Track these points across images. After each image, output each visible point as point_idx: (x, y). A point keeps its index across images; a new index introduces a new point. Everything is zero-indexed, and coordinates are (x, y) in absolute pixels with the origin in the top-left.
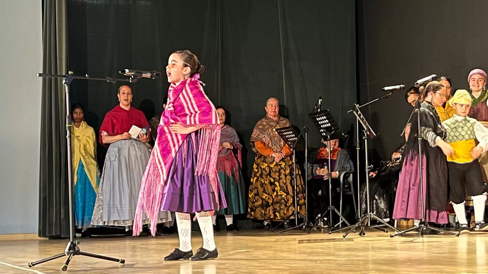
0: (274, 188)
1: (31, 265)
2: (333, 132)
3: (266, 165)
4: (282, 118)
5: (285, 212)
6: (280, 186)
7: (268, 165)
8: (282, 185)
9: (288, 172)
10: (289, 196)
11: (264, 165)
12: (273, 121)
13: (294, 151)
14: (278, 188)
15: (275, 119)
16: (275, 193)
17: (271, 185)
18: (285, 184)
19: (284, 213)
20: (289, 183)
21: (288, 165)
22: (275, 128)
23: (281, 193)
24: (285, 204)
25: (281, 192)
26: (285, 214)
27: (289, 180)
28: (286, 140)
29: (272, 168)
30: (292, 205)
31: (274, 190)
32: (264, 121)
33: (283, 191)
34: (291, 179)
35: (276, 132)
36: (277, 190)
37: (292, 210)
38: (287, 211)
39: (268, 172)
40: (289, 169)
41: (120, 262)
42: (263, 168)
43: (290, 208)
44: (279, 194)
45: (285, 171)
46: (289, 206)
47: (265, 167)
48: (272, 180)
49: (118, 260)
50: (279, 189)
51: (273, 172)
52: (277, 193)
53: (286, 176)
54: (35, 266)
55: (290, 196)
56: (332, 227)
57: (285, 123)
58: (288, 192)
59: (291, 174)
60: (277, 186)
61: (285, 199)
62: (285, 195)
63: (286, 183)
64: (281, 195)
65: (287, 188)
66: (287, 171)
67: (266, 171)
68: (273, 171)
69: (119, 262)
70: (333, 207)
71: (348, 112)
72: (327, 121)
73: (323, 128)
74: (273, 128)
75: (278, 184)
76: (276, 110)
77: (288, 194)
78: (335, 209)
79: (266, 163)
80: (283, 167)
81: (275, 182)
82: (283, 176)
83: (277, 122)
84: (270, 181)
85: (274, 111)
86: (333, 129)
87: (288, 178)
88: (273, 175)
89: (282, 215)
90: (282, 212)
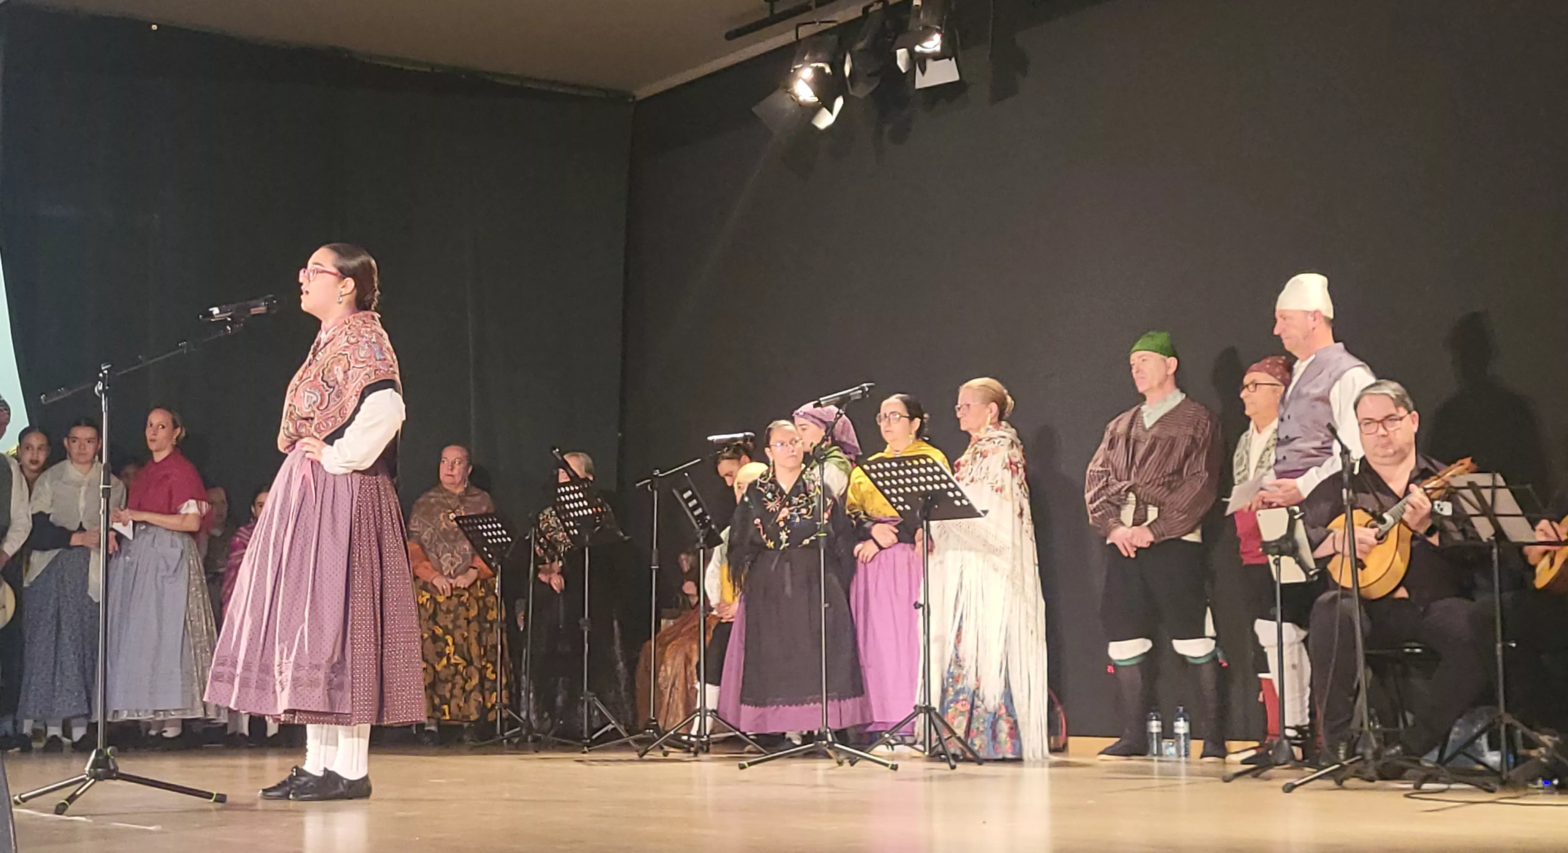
0: (443, 649)
1: (19, 801)
2: (598, 528)
3: (428, 596)
4: (475, 491)
5: (462, 704)
6: (454, 643)
7: (431, 597)
8: (459, 640)
9: (473, 613)
10: (472, 668)
11: (423, 597)
12: (452, 495)
13: (499, 567)
14: (450, 649)
15: (459, 490)
16: (444, 661)
17: (434, 642)
18: (465, 639)
19: (458, 705)
20: (476, 638)
21: (475, 598)
22: (454, 512)
23: (455, 659)
24: (462, 685)
25: (456, 657)
26: (460, 708)
27: (475, 631)
28: (478, 543)
29: (439, 603)
30: (478, 688)
31: (440, 655)
32: (432, 497)
33: (461, 655)
34: (478, 630)
35: (455, 523)
36: (449, 654)
37: (475, 700)
38: (465, 701)
39: (431, 611)
40: (476, 607)
41: (216, 801)
42: (420, 602)
43: (473, 694)
44: (453, 661)
45: (468, 610)
46: (471, 691)
47: (425, 601)
48: (439, 631)
49: (209, 796)
50: (452, 649)
51: (442, 614)
52: (449, 659)
53: (469, 623)
54: (30, 801)
55: (476, 667)
56: (586, 739)
57: (482, 502)
58: (471, 658)
59: (481, 617)
60: (448, 645)
61: (464, 674)
62: (465, 664)
63: (467, 637)
64: (455, 663)
65: (468, 650)
66: (471, 611)
67: (427, 610)
68: (441, 610)
69: (212, 801)
70: (591, 694)
71: (638, 485)
72: (586, 503)
73: (573, 519)
74: (450, 511)
75: (452, 639)
76: (455, 472)
77: (470, 663)
78: (595, 698)
79: (427, 591)
80: (465, 601)
81: (445, 634)
82: (462, 622)
83: (462, 499)
84: (434, 632)
85: (450, 473)
86: (598, 521)
87: (474, 626)
88: (441, 618)
89: (454, 709)
90: (453, 703)
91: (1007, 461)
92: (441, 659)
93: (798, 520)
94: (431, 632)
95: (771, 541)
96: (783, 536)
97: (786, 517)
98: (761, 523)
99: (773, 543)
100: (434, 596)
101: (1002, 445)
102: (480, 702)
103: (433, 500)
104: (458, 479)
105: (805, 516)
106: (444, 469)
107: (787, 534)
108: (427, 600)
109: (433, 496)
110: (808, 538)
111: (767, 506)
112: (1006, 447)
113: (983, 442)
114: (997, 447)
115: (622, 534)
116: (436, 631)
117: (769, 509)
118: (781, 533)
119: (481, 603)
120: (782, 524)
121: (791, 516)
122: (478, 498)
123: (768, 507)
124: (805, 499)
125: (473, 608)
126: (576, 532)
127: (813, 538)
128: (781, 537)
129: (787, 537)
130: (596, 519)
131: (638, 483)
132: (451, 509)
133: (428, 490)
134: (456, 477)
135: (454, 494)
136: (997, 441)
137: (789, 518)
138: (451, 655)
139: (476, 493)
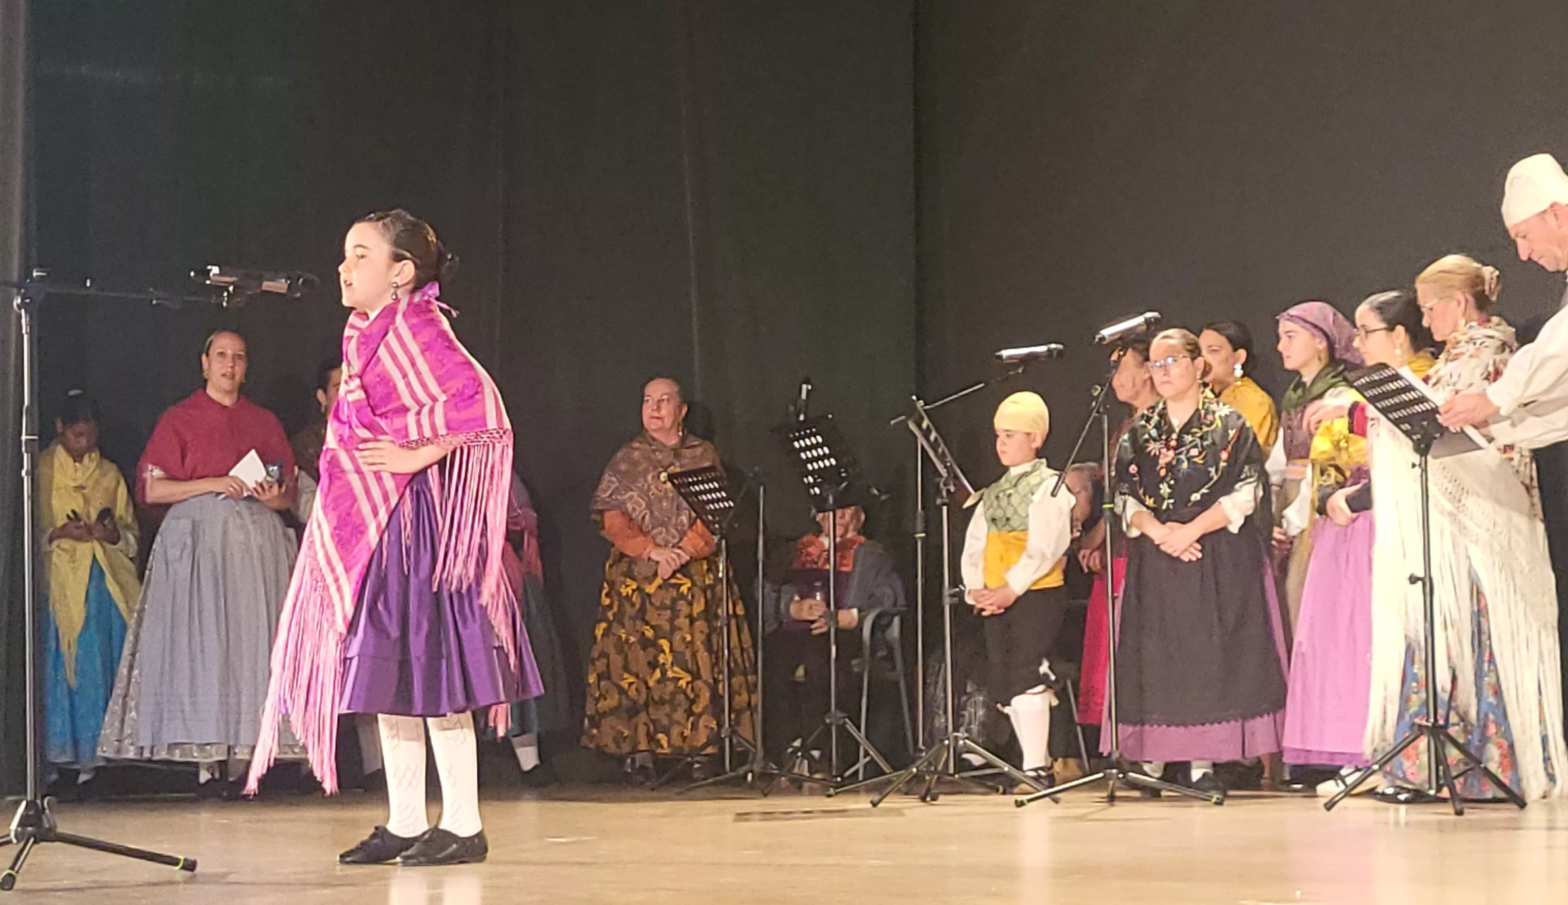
0: (656, 657)
3: (635, 585)
4: (691, 440)
5: (687, 732)
6: (671, 651)
7: (639, 585)
8: (679, 647)
9: (698, 607)
10: (699, 683)
11: (627, 586)
12: (661, 446)
13: (724, 542)
14: (666, 658)
16: (658, 674)
17: (644, 648)
18: (689, 644)
19: (682, 733)
20: (703, 643)
21: (701, 587)
22: (665, 471)
23: (674, 672)
24: (687, 707)
25: (676, 669)
26: (684, 738)
27: (702, 632)
28: (699, 508)
29: (649, 595)
30: (709, 710)
31: (653, 665)
32: (634, 451)
33: (683, 665)
34: (709, 631)
35: (669, 485)
36: (664, 664)
37: (706, 727)
38: (692, 729)
39: (639, 606)
40: (703, 600)
42: (624, 594)
43: (702, 718)
44: (670, 674)
45: (690, 604)
46: (700, 714)
47: (630, 592)
48: (650, 633)
50: (670, 659)
51: (653, 610)
52: (664, 673)
53: (692, 621)
55: (706, 682)
56: (836, 776)
57: (701, 455)
58: (698, 668)
59: (709, 614)
60: (663, 651)
61: (689, 691)
62: (689, 679)
63: (691, 641)
64: (674, 678)
65: (694, 656)
66: (695, 605)
67: (633, 605)
68: (651, 604)
70: (840, 714)
71: (892, 422)
72: (826, 450)
73: (812, 473)
74: (661, 469)
75: (668, 644)
76: (663, 412)
77: (696, 675)
78: (847, 720)
79: (634, 579)
80: (685, 592)
81: (657, 637)
82: (682, 622)
83: (676, 452)
84: (643, 633)
85: (656, 414)
86: (844, 475)
87: (700, 624)
88: (652, 615)
89: (677, 741)
90: (675, 731)
91: (1491, 369)
92: (654, 670)
93: (1185, 465)
94: (638, 635)
95: (1150, 498)
96: (1165, 489)
97: (1171, 462)
98: (1138, 472)
99: (1152, 500)
100: (642, 586)
101: (1487, 347)
102: (712, 729)
103: (636, 454)
104: (668, 422)
105: (1196, 460)
106: (647, 411)
107: (1170, 487)
108: (634, 591)
109: (638, 447)
110: (1197, 491)
111: (1147, 447)
112: (1491, 350)
113: (1463, 344)
114: (1478, 349)
115: (876, 492)
116: (646, 632)
117: (1150, 452)
118: (1161, 486)
119: (709, 593)
120: (1163, 472)
121: (1178, 460)
122: (699, 450)
123: (1149, 449)
124: (1199, 435)
125: (699, 602)
126: (817, 490)
127: (1204, 491)
128: (1162, 492)
129: (1169, 491)
130: (841, 473)
131: (893, 419)
132: (662, 467)
133: (631, 440)
134: (666, 420)
135: (665, 446)
136: (1478, 342)
137: (1174, 462)
138: (668, 666)
139: (696, 443)
